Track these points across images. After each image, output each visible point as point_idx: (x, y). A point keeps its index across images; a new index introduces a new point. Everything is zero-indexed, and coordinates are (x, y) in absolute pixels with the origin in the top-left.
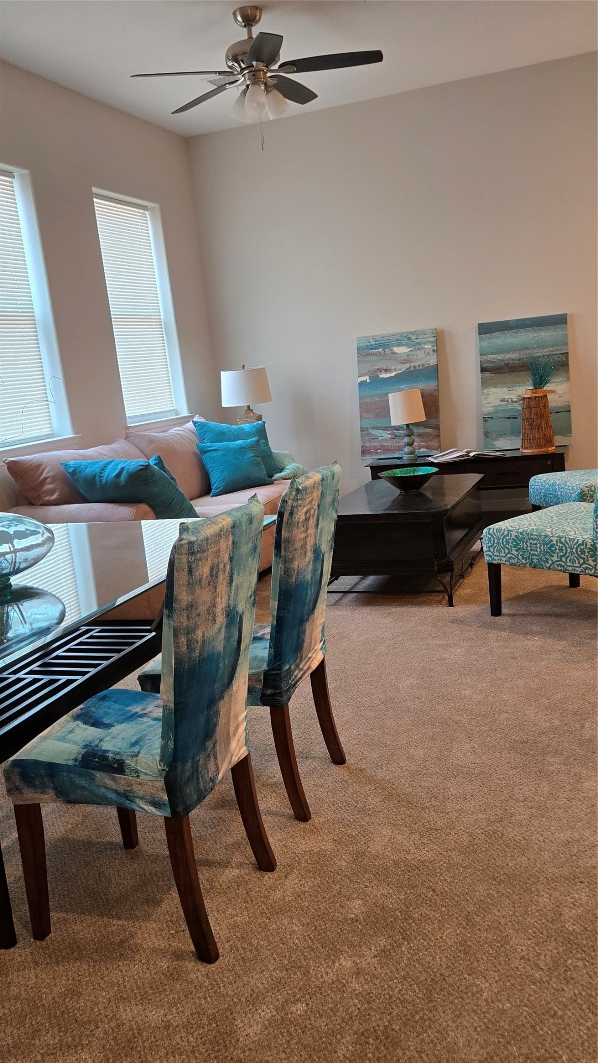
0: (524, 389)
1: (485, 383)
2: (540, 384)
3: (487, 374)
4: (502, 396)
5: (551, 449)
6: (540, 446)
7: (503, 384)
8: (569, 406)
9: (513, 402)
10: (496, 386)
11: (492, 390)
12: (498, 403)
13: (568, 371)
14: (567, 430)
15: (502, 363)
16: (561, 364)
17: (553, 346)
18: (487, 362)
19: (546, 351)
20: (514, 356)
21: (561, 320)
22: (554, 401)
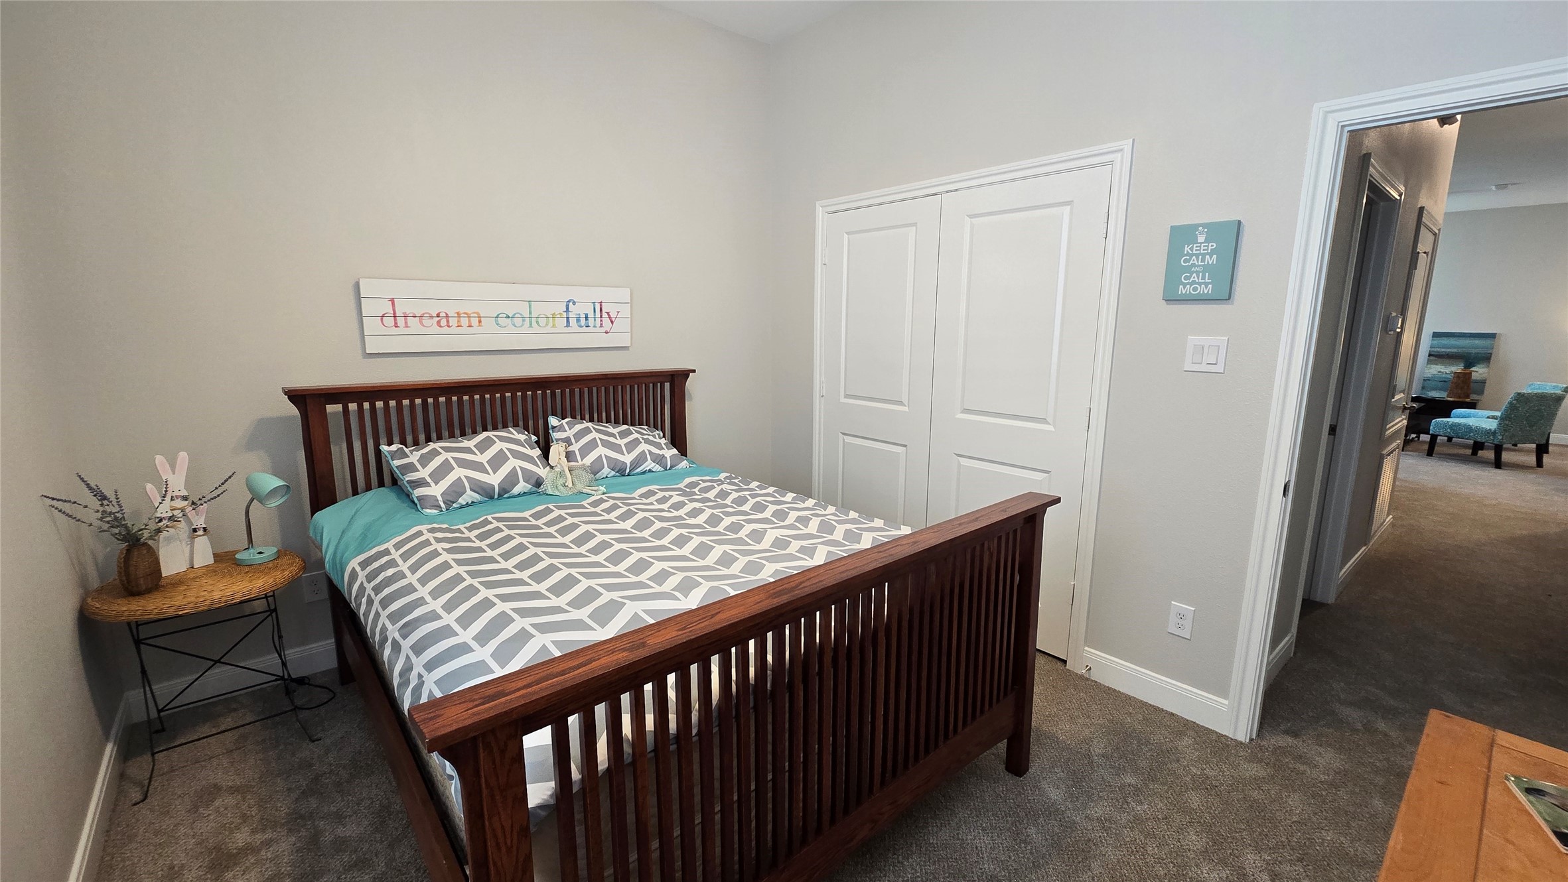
0: (1458, 368)
1: (1429, 362)
2: (1468, 366)
3: (1432, 358)
4: (1439, 370)
5: (1468, 400)
6: (1460, 397)
7: (1442, 364)
8: (1485, 380)
9: (1446, 373)
10: (1436, 364)
11: (1433, 366)
12: (1436, 373)
13: (1489, 362)
14: (1481, 392)
15: (1444, 353)
16: (1486, 358)
17: (1482, 348)
18: (1433, 351)
19: (1477, 351)
20: (1455, 350)
21: (1492, 336)
22: (1475, 376)
